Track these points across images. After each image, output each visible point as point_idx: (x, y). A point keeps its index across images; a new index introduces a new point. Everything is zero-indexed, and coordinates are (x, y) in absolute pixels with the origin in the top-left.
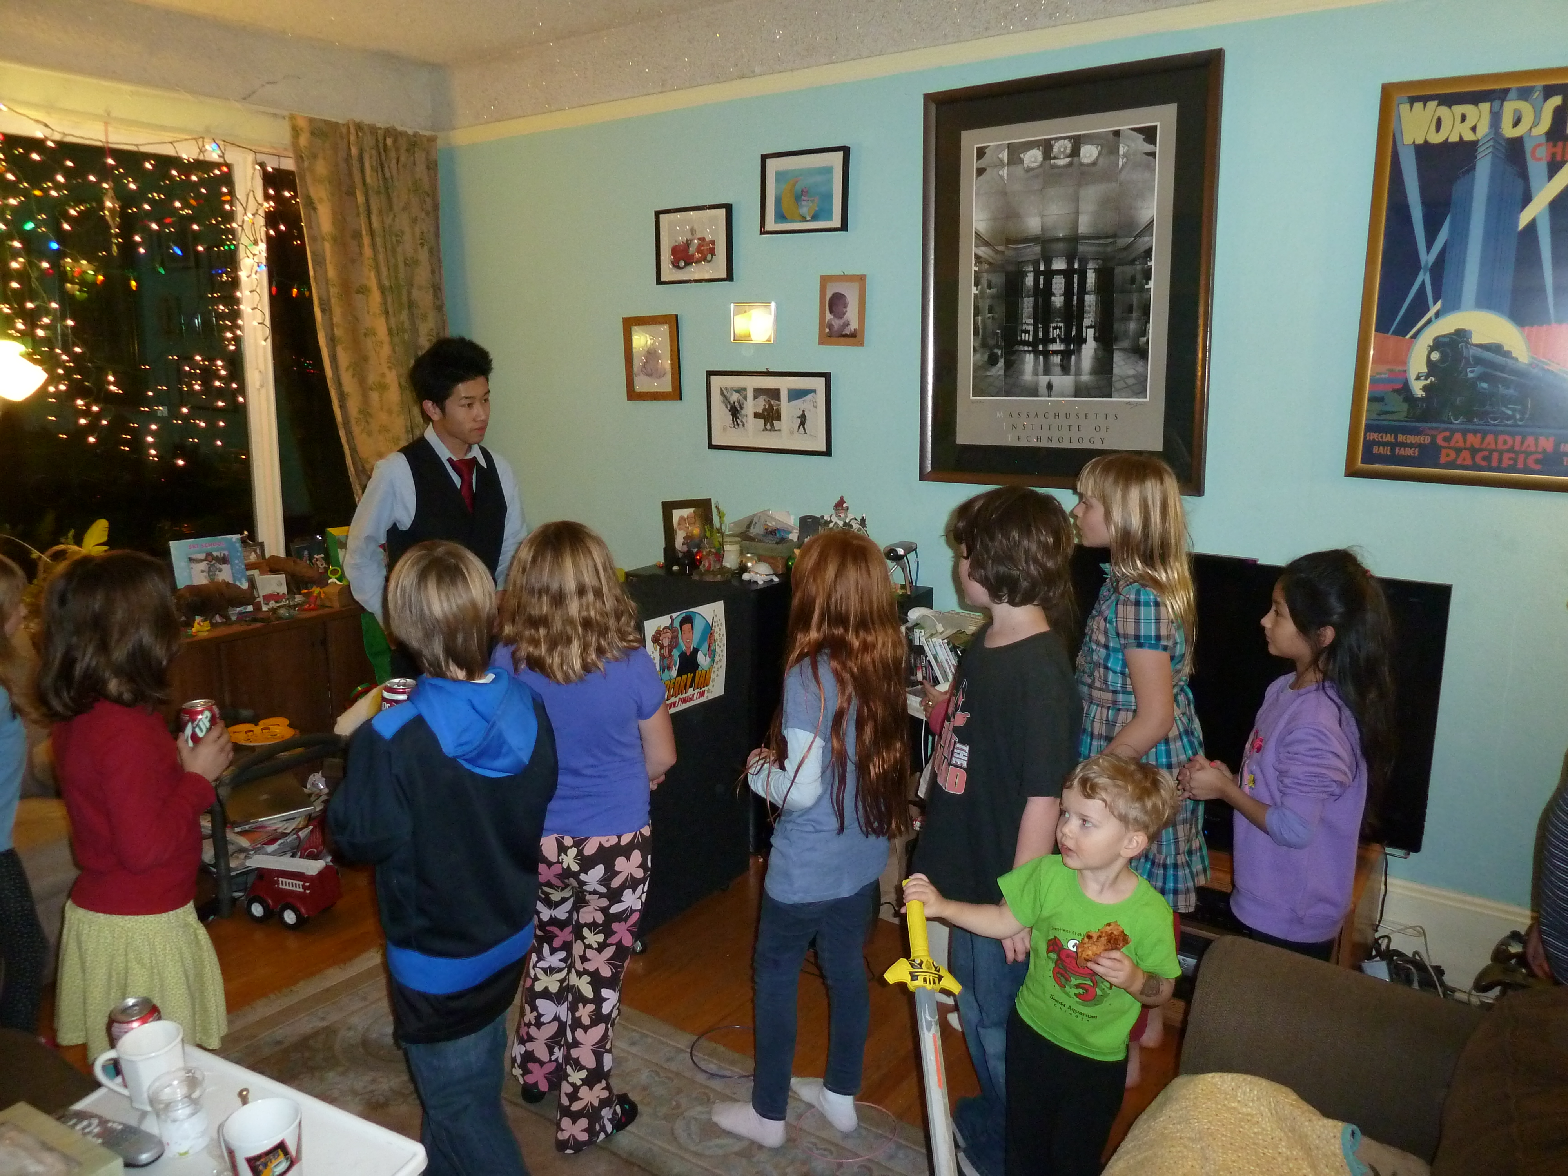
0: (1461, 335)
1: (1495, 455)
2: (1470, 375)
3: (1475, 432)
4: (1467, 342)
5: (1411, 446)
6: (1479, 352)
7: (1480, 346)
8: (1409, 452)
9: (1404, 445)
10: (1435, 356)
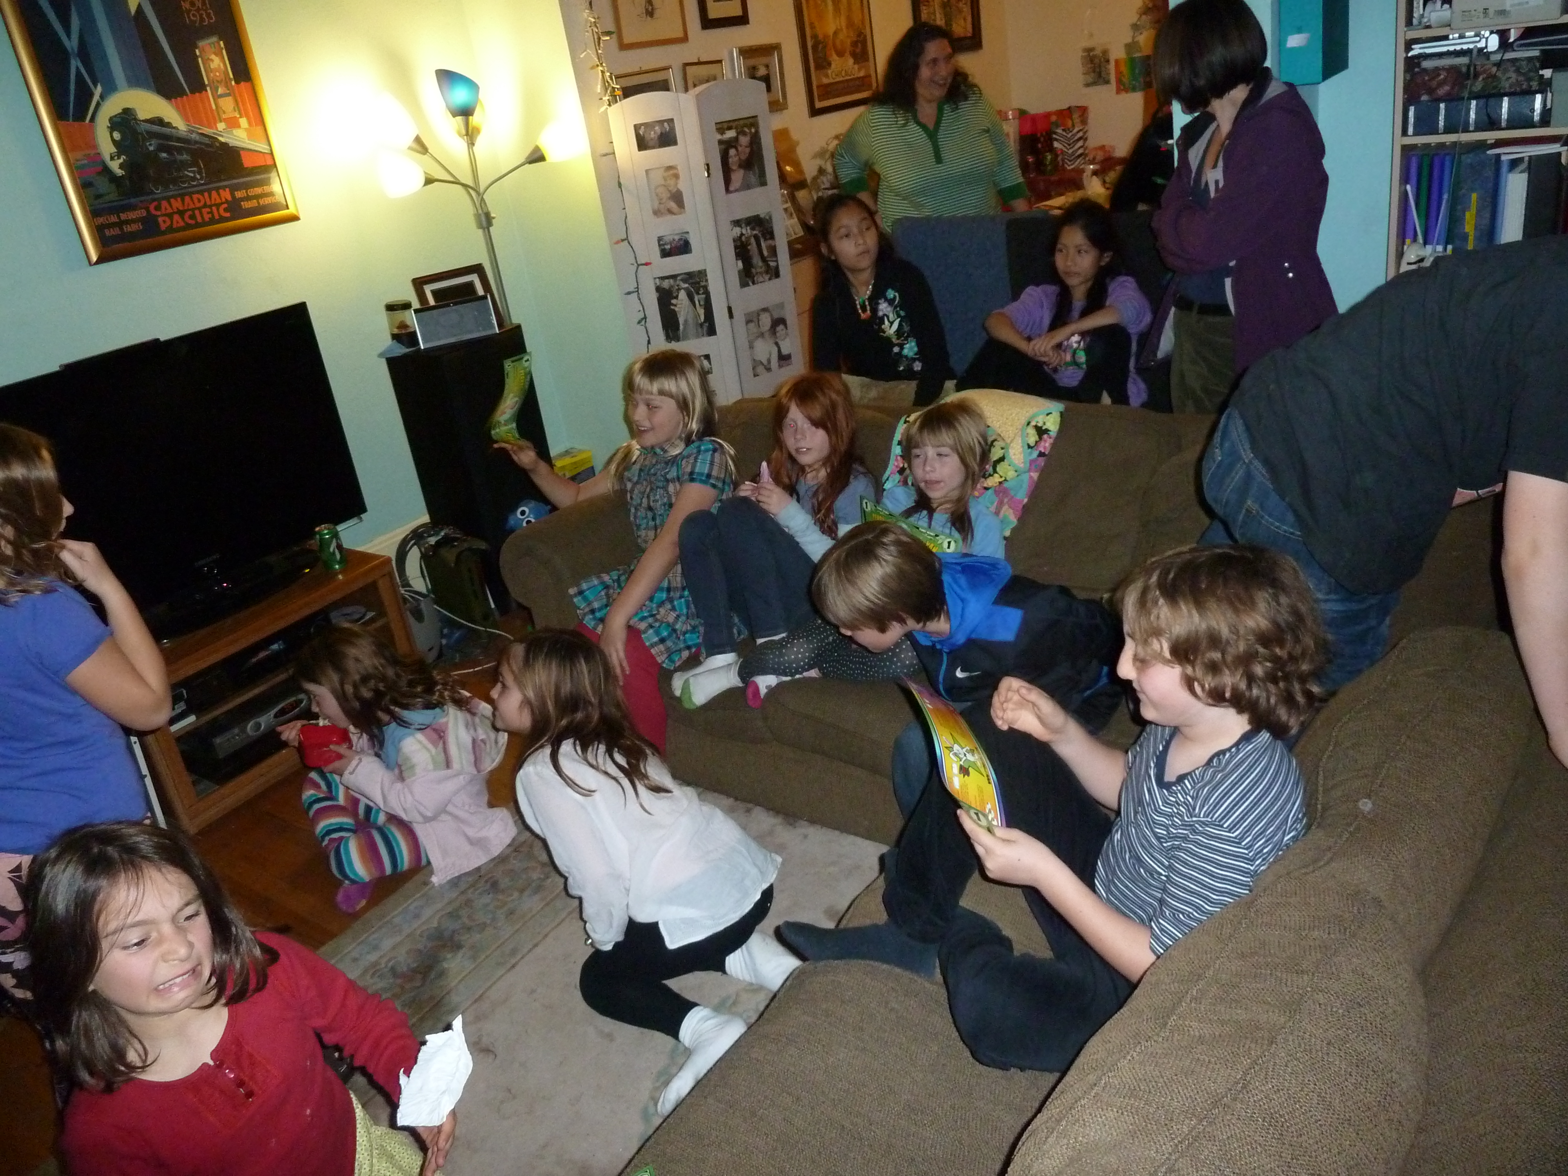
0: (128, 112)
1: (197, 212)
2: (151, 148)
3: (175, 197)
4: (135, 119)
5: (133, 221)
6: (148, 126)
7: (146, 121)
8: (133, 228)
9: (128, 222)
10: (117, 136)
